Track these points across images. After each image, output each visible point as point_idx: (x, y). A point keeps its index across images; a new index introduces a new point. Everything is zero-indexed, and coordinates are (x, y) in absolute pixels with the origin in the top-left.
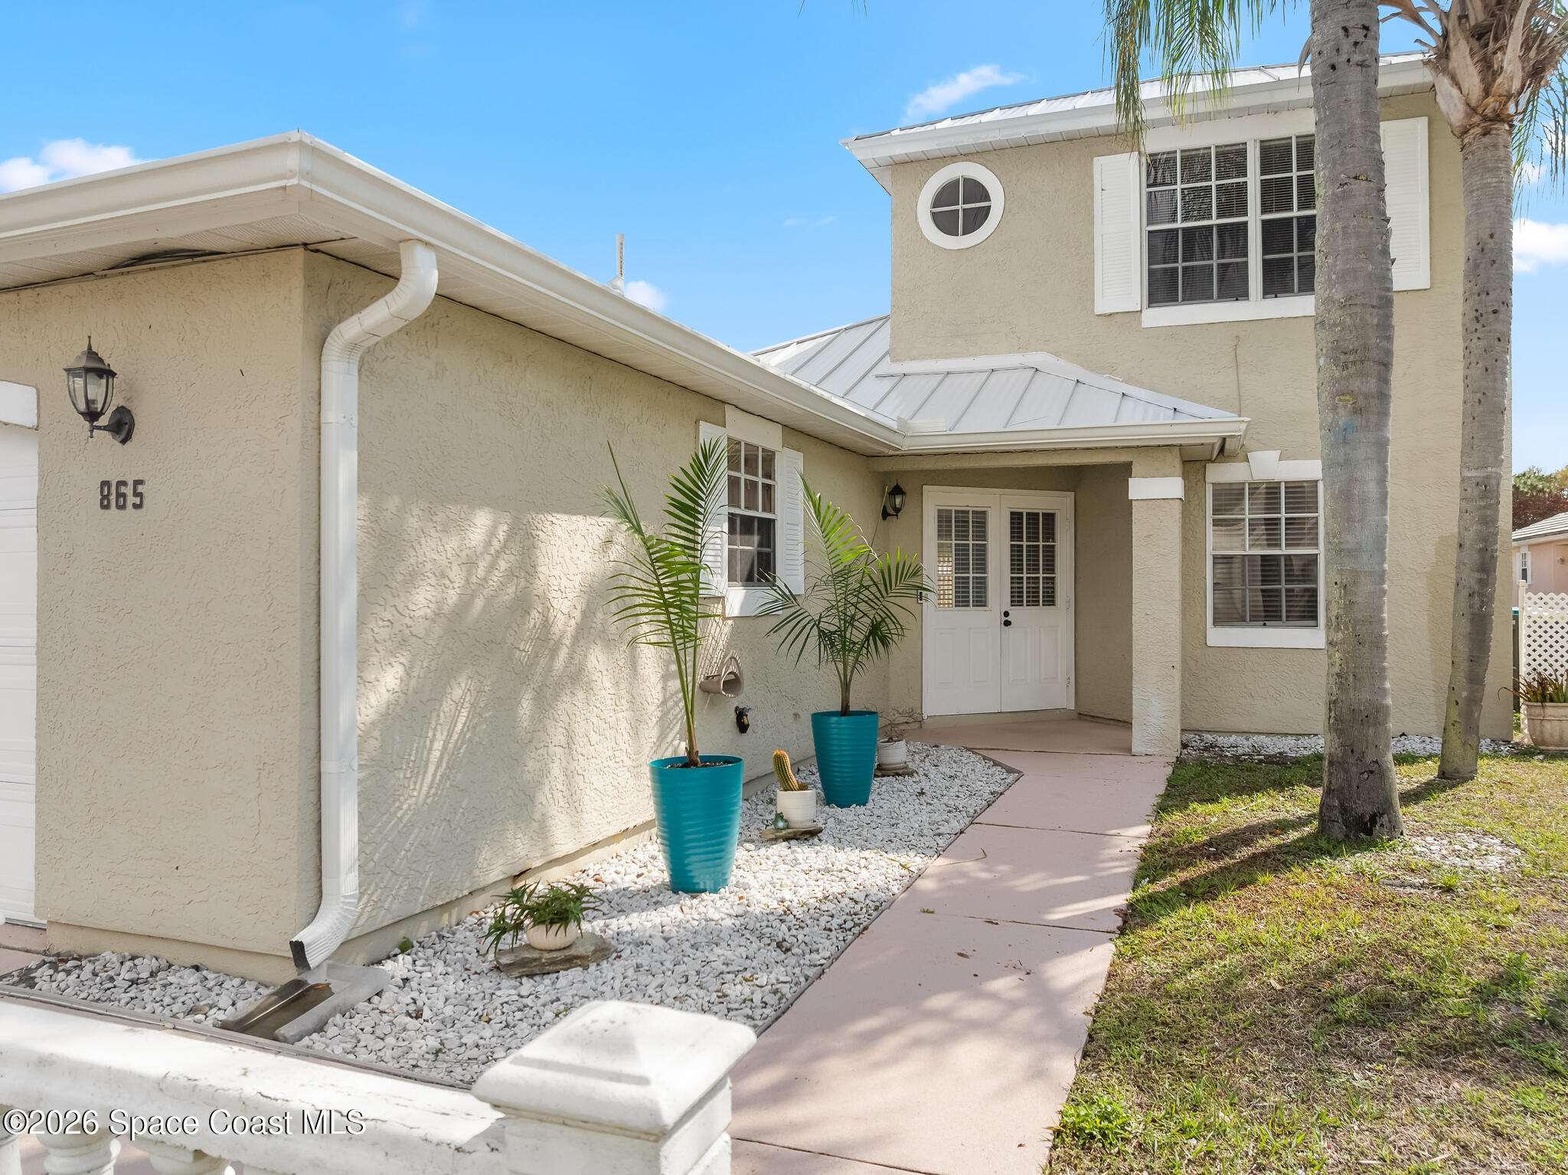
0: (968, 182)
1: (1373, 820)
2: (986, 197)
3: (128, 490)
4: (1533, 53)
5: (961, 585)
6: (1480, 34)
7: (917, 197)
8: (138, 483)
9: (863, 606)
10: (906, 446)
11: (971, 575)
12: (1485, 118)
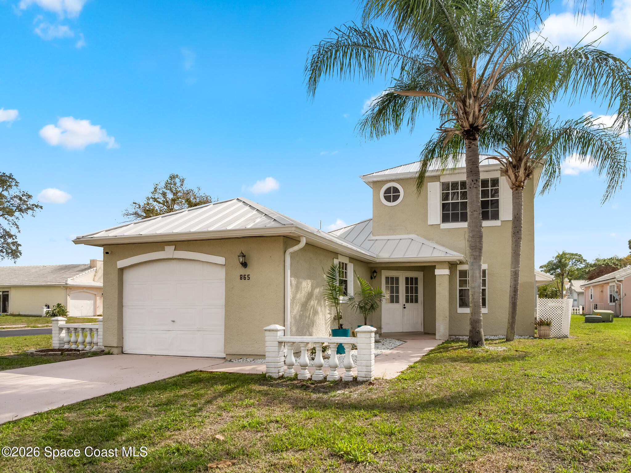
0: (394, 187)
1: (478, 342)
2: (399, 192)
3: (246, 277)
4: (527, 171)
5: (392, 297)
6: (514, 167)
7: (380, 191)
8: (248, 275)
9: (369, 300)
10: (378, 261)
11: (395, 294)
12: (516, 186)
